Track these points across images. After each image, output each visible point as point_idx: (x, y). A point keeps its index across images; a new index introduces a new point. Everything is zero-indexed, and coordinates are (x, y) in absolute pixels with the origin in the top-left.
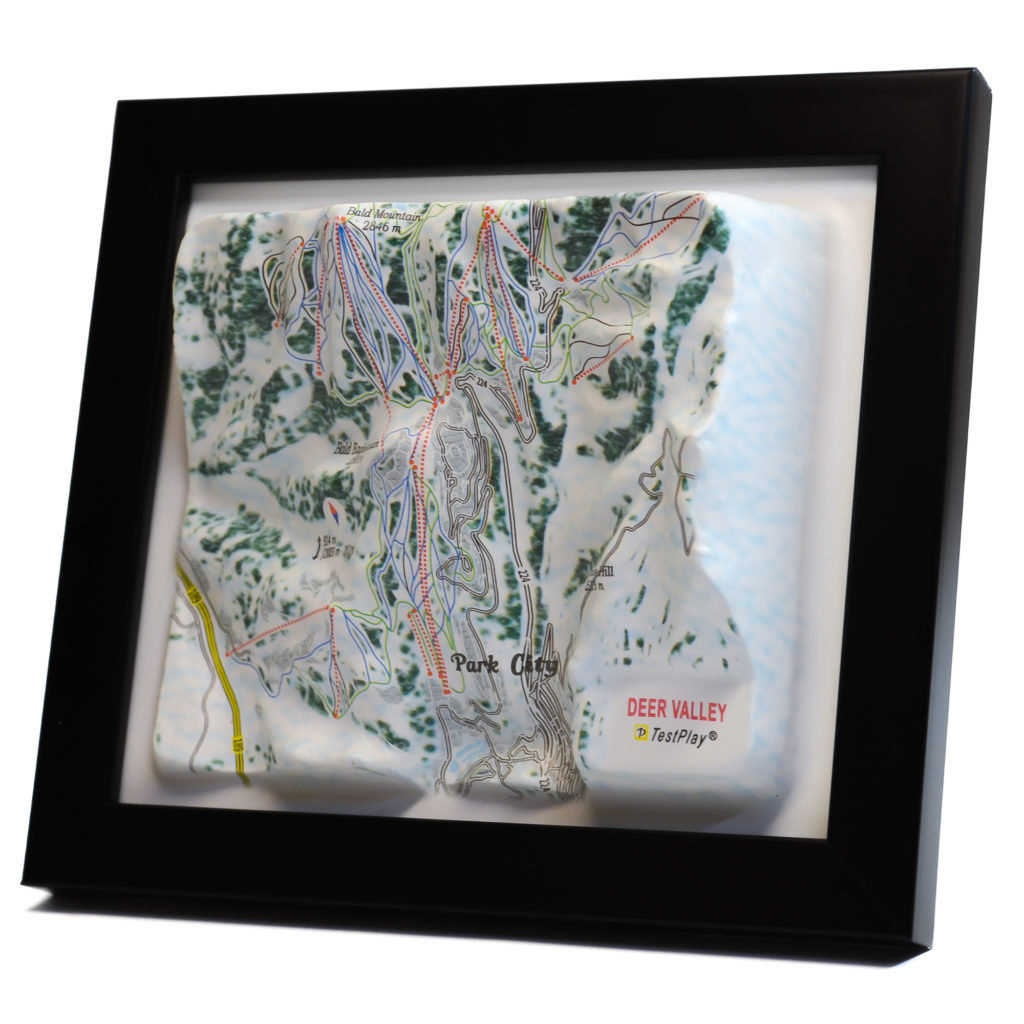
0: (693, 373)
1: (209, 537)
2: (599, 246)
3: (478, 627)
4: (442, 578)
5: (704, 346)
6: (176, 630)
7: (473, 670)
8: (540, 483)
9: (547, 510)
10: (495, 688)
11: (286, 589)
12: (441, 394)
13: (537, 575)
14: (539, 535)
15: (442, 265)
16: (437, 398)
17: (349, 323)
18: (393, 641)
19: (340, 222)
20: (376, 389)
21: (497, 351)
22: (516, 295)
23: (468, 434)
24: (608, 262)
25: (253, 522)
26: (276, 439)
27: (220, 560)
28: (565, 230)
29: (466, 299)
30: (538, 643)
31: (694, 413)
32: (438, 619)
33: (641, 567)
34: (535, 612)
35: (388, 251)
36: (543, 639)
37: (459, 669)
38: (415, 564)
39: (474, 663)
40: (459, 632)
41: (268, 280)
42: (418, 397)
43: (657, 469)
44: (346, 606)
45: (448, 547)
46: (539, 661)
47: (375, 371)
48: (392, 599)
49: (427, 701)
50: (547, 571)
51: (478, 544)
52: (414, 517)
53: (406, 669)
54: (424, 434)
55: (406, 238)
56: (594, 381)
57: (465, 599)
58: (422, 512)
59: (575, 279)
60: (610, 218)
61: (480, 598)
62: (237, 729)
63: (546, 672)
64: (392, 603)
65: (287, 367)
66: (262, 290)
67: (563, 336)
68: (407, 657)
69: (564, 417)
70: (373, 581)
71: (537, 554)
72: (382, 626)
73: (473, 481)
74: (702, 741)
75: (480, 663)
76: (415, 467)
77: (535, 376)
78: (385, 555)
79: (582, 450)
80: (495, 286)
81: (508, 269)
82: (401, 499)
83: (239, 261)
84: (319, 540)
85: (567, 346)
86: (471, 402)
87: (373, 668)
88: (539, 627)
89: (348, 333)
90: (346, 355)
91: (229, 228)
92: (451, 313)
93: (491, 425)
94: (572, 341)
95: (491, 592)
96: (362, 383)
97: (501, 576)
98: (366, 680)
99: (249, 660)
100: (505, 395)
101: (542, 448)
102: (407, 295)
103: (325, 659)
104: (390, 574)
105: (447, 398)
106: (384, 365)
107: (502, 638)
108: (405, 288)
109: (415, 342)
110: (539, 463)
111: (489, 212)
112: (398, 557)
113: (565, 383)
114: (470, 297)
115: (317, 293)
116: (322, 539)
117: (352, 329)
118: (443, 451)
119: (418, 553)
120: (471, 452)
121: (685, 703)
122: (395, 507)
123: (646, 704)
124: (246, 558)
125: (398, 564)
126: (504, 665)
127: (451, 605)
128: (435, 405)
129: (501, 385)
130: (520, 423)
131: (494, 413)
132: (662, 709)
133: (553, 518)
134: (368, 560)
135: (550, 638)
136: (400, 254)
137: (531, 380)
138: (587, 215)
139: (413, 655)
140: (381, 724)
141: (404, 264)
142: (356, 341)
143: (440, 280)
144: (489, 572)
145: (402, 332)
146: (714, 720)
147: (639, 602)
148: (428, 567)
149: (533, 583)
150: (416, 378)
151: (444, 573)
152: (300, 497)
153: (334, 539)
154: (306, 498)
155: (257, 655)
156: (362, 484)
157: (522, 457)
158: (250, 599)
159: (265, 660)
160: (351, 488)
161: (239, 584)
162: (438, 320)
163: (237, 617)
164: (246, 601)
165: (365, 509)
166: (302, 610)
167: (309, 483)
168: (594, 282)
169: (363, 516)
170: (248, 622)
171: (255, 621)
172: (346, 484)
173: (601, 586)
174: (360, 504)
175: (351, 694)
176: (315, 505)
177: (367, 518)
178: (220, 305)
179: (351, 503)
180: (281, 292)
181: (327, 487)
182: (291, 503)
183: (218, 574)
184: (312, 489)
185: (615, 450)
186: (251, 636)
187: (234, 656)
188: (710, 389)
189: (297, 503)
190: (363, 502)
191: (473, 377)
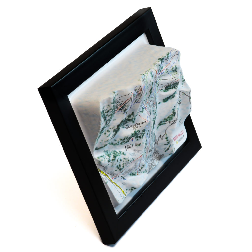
2: (161, 67)
6: (106, 181)
7: (151, 151)
11: (131, 158)
13: (154, 129)
14: (154, 122)
15: (153, 84)
24: (163, 69)
25: (107, 152)
27: (112, 162)
42: (144, 110)
43: (179, 99)
50: (155, 127)
56: (161, 90)
59: (158, 74)
60: (163, 61)
66: (115, 107)
71: (154, 125)
72: (144, 153)
75: (152, 149)
79: (159, 103)
84: (125, 147)
85: (157, 87)
91: (113, 98)
99: (119, 176)
101: (156, 107)
104: (147, 143)
105: (147, 107)
110: (156, 109)
111: (156, 70)
112: (148, 139)
113: (157, 93)
116: (126, 146)
121: (179, 134)
122: (148, 131)
123: (175, 138)
124: (118, 158)
125: (148, 141)
126: (154, 147)
128: (146, 109)
129: (153, 99)
130: (154, 104)
132: (177, 137)
134: (145, 143)
143: (152, 87)
150: (143, 107)
152: (122, 141)
153: (131, 144)
154: (124, 141)
155: (121, 175)
156: (143, 130)
157: (153, 110)
158: (120, 165)
159: (122, 174)
160: (139, 133)
161: (118, 164)
162: (150, 94)
163: (116, 170)
164: (119, 166)
165: (142, 135)
166: (133, 160)
167: (128, 137)
168: (163, 73)
169: (141, 136)
170: (120, 169)
171: (123, 168)
172: (137, 133)
173: (175, 123)
174: (141, 134)
175: (142, 168)
176: (127, 140)
177: (143, 136)
178: (109, 115)
179: (137, 135)
180: (118, 105)
181: (133, 135)
182: (118, 144)
183: (112, 165)
184: (128, 138)
185: (166, 100)
186: (120, 172)
187: (115, 178)
188: (184, 81)
189: (120, 143)
190: (142, 134)
191: (150, 101)
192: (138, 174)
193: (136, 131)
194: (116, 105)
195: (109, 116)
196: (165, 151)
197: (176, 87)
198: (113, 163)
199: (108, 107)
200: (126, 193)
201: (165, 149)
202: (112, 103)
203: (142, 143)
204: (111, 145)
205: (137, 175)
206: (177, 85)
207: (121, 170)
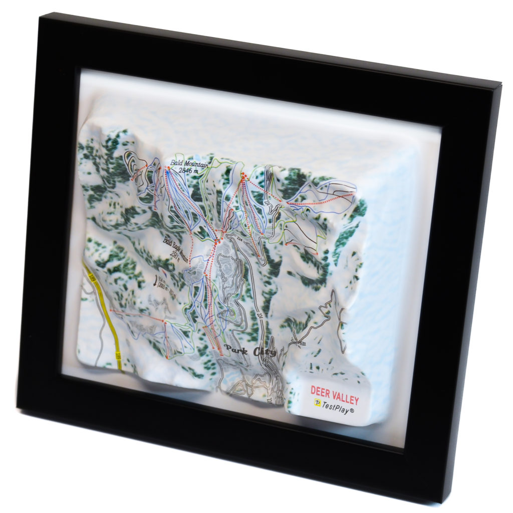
0: (347, 266)
1: (100, 260)
2: (300, 193)
3: (237, 337)
4: (220, 318)
5: (353, 255)
6: (84, 296)
7: (235, 352)
8: (269, 283)
9: (272, 293)
10: (245, 359)
11: (141, 303)
12: (219, 238)
13: (267, 316)
14: (268, 302)
15: (220, 195)
16: (217, 241)
17: (171, 207)
18: (195, 336)
19: (167, 169)
20: (185, 229)
21: (247, 230)
22: (257, 209)
23: (233, 259)
24: (304, 202)
25: (121, 251)
27: (106, 273)
28: (283, 185)
29: (232, 210)
30: (267, 343)
31: (347, 287)
32: (218, 332)
33: (319, 342)
34: (265, 331)
35: (192, 182)
36: (269, 341)
37: (228, 349)
38: (207, 311)
39: (235, 350)
40: (228, 338)
41: (127, 161)
42: (207, 238)
43: (328, 305)
44: (172, 321)
45: (223, 306)
46: (267, 351)
47: (185, 223)
48: (195, 321)
49: (212, 358)
51: (238, 304)
52: (206, 293)
53: (201, 346)
54: (211, 260)
55: (201, 176)
56: (296, 248)
57: (231, 326)
58: (210, 292)
59: (287, 203)
60: (306, 183)
61: (239, 326)
62: (117, 349)
63: (270, 354)
65: (139, 208)
66: (124, 165)
67: (281, 225)
68: (202, 342)
69: (281, 257)
70: (186, 314)
71: (266, 308)
72: (190, 330)
73: (235, 278)
74: (347, 412)
75: (238, 351)
76: (207, 275)
77: (267, 241)
78: (192, 305)
79: (290, 273)
80: (247, 205)
81: (253, 199)
82: (199, 286)
83: (112, 153)
84: (156, 276)
85: (283, 229)
86: (234, 245)
87: (186, 347)
88: (267, 337)
89: (171, 211)
90: (170, 217)
91: (106, 138)
92: (224, 213)
93: (244, 256)
94: (285, 228)
95: (244, 323)
96: (178, 226)
97: (249, 316)
98: (182, 352)
99: (122, 318)
100: (251, 246)
101: (270, 269)
102: (201, 199)
103: (162, 338)
104: (194, 312)
105: (222, 241)
106: (190, 222)
107: (249, 341)
108: (201, 195)
109: (206, 216)
110: (269, 276)
111: (244, 176)
112: (198, 307)
113: (281, 244)
114: (234, 209)
115: (154, 185)
116: (158, 277)
117: (173, 209)
118: (220, 267)
119: (208, 307)
120: (234, 266)
121: (339, 394)
122: (196, 288)
123: (320, 390)
124: (120, 278)
125: (198, 310)
126: (250, 352)
127: (224, 328)
128: (216, 244)
129: (249, 242)
130: (258, 257)
131: (246, 251)
132: (328, 394)
133: (275, 297)
134: (183, 305)
135: (273, 341)
136: (198, 183)
137: (265, 242)
138: (294, 180)
139: (205, 341)
140: (190, 368)
141: (200, 187)
142: (175, 213)
143: (219, 200)
144: (243, 315)
145: (199, 211)
146: (353, 403)
147: (318, 354)
148: (213, 313)
149: (264, 319)
150: (206, 229)
151: (221, 315)
153: (164, 282)
154: (149, 258)
155: (126, 319)
156: (180, 274)
158: (122, 296)
159: (130, 322)
160: (173, 271)
165: (181, 283)
166: (149, 314)
168: (298, 210)
169: (179, 285)
170: (121, 305)
172: (171, 268)
174: (178, 279)
175: (175, 353)
176: (154, 264)
179: (173, 275)
181: (161, 264)
187: (114, 313)
190: (180, 279)
191: (235, 236)
192: (169, 357)
193: (170, 262)
194: (131, 166)
200: (125, 365)
202: (103, 147)
204: (132, 245)
205: (165, 357)
207: (122, 309)
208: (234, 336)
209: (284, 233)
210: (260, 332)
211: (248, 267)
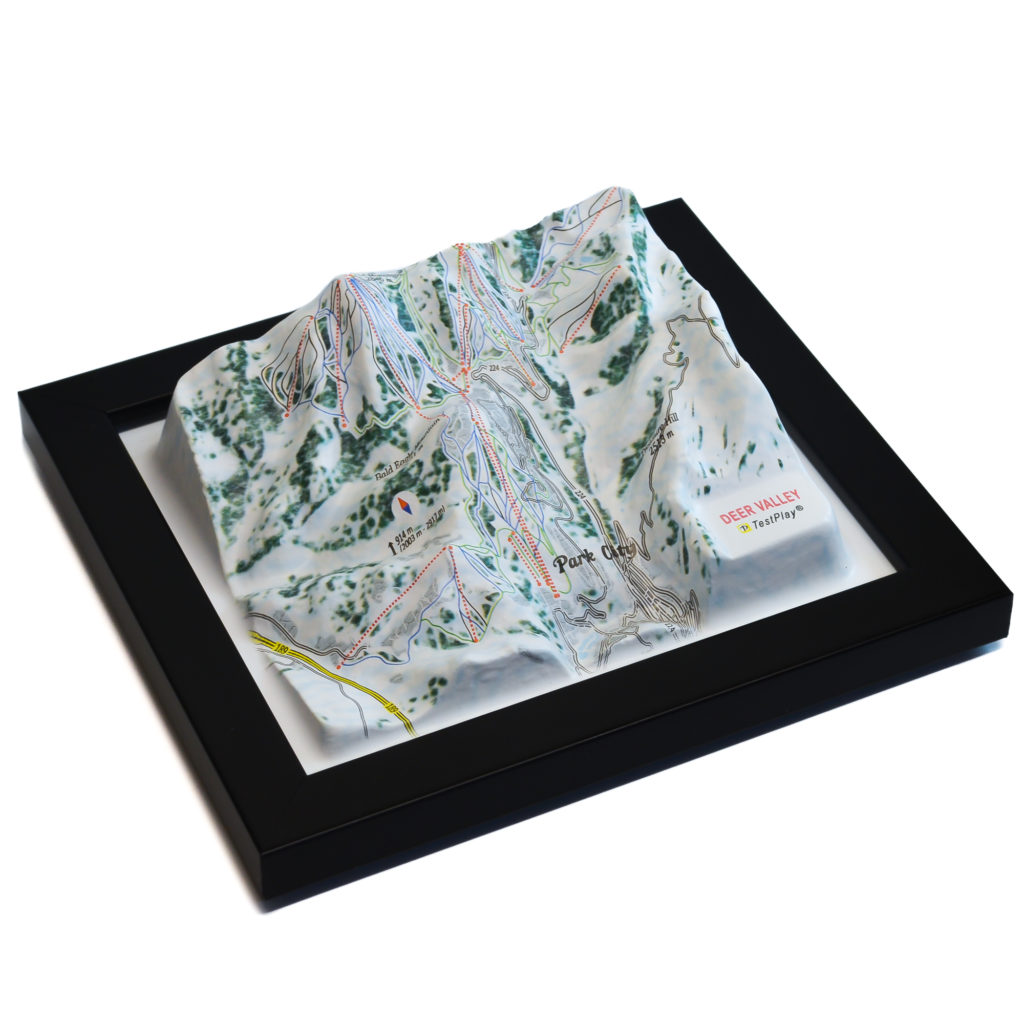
1: (284, 589)
2: (542, 259)
3: (567, 530)
4: (527, 500)
5: (663, 272)
6: (282, 667)
7: (576, 565)
8: (568, 422)
9: (579, 441)
10: (598, 574)
12: (463, 388)
13: (590, 492)
14: (581, 462)
15: (440, 286)
16: (462, 391)
17: (377, 350)
18: (503, 563)
20: (407, 405)
21: (499, 339)
22: (498, 299)
23: (498, 405)
24: (554, 266)
26: (320, 491)
27: (306, 596)
28: (516, 251)
29: (466, 305)
30: (612, 537)
32: (535, 533)
33: (693, 413)
34: (600, 516)
35: (391, 293)
36: (614, 533)
37: (562, 571)
38: (503, 494)
39: (574, 559)
40: (554, 538)
41: (269, 385)
42: (445, 397)
43: (674, 347)
44: (459, 544)
45: (523, 476)
46: (620, 548)
47: (403, 389)
48: (492, 530)
49: (545, 607)
50: (597, 485)
51: (541, 474)
52: (489, 461)
53: (522, 584)
55: (398, 286)
56: (579, 342)
57: (550, 512)
58: (493, 455)
59: (533, 286)
60: (544, 237)
61: (560, 510)
62: (382, 700)
63: (628, 555)
64: (493, 535)
65: (321, 422)
66: (266, 393)
67: (540, 325)
68: (518, 574)
69: (564, 377)
70: (474, 519)
71: (583, 478)
72: (491, 554)
73: (516, 435)
74: (794, 514)
75: (579, 557)
76: (477, 423)
77: (532, 352)
78: (476, 496)
79: (589, 392)
80: (483, 294)
81: (487, 281)
82: (474, 450)
83: (243, 373)
84: (391, 545)
85: (545, 330)
86: (490, 385)
87: (499, 583)
88: (608, 526)
89: (378, 359)
90: (379, 379)
91: (226, 352)
92: (457, 319)
93: (513, 398)
94: (548, 325)
95: (565, 506)
96: (395, 402)
97: (566, 496)
98: (498, 591)
99: (366, 654)
100: (515, 370)
101: (558, 399)
102: (413, 324)
103: (453, 595)
104: (485, 511)
105: (469, 389)
106: (409, 382)
107: (586, 536)
108: (410, 319)
109: (429, 359)
111: (459, 246)
112: (487, 494)
113: (554, 355)
114: (468, 303)
115: (334, 351)
116: (394, 542)
117: (381, 355)
118: (489, 413)
119: (502, 486)
120: (506, 418)
121: (765, 501)
122: (472, 458)
123: (735, 513)
124: (333, 578)
125: (489, 498)
126: (598, 554)
127: (541, 518)
128: (463, 395)
129: (509, 363)
130: (533, 388)
131: (511, 387)
132: (749, 511)
133: (587, 445)
134: (464, 505)
135: (619, 530)
136: (399, 295)
137: (532, 355)
138: (526, 240)
139: (522, 572)
140: (524, 623)
141: (404, 301)
142: (386, 365)
143: (441, 296)
144: (557, 493)
145: (418, 353)
146: (793, 500)
147: (701, 440)
148: (513, 494)
149: (589, 498)
150: (438, 385)
151: (527, 496)
152: (359, 523)
153: (409, 530)
154: (367, 518)
155: (374, 644)
156: (434, 455)
157: (544, 412)
158: (351, 604)
159: (384, 644)
160: (420, 471)
161: (338, 598)
162: (447, 329)
163: (341, 629)
164: (346, 609)
165: (442, 475)
166: (414, 574)
167: (372, 497)
168: (552, 276)
169: (441, 483)
170: (357, 620)
171: (366, 612)
172: (413, 472)
173: (670, 434)
174: (435, 477)
175: (487, 612)
176: (381, 514)
177: (446, 480)
178: (232, 417)
179: (422, 484)
180: (285, 388)
181: (394, 485)
182: (347, 538)
183: (306, 608)
184: (376, 500)
185: (620, 373)
186: (363, 631)
187: (347, 662)
188: (688, 286)
189: (356, 532)
190: (438, 472)
191: (485, 367)
192: (478, 638)
193: (408, 467)
194: (278, 389)
195: (234, 423)
196: (687, 571)
197: (632, 306)
198: (311, 598)
199: (218, 387)
200: (411, 711)
201: (679, 561)
202: (226, 369)
203: (449, 506)
204: (325, 552)
205: (470, 643)
206: (629, 297)
207: (362, 624)
208: (561, 530)
209: (549, 334)
210: (593, 520)
211: (525, 416)
